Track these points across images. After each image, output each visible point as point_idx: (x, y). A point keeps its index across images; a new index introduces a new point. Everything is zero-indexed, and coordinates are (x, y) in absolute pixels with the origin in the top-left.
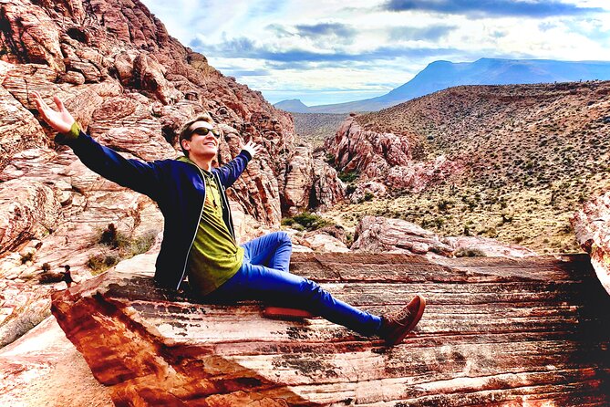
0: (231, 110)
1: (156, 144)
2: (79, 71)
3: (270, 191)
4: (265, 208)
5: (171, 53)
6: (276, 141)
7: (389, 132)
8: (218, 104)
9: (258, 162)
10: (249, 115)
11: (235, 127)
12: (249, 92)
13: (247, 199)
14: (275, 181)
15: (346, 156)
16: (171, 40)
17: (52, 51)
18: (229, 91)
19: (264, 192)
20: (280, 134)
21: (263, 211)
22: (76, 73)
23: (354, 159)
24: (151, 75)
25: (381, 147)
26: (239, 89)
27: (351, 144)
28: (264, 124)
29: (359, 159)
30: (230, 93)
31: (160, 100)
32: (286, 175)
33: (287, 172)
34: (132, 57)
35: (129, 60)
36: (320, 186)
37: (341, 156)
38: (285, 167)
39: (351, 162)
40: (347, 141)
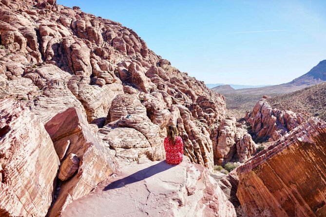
0: (184, 94)
1: (147, 123)
2: (103, 78)
3: (207, 148)
4: (203, 158)
5: (150, 60)
6: (213, 114)
7: (288, 109)
8: (176, 91)
9: (201, 128)
10: (196, 97)
11: (186, 106)
12: (197, 82)
13: (193, 152)
14: (210, 142)
15: (259, 125)
16: (150, 52)
17: (86, 63)
18: (184, 82)
19: (203, 148)
20: (215, 110)
21: (202, 160)
22: (102, 79)
23: (265, 127)
24: (138, 75)
25: (283, 120)
26: (190, 81)
27: (263, 117)
28: (205, 104)
29: (268, 127)
30: (184, 84)
31: (143, 89)
32: (217, 138)
33: (218, 136)
34: (128, 64)
35: (125, 66)
36: (239, 146)
37: (256, 125)
38: (217, 133)
39: (263, 129)
40: (260, 116)
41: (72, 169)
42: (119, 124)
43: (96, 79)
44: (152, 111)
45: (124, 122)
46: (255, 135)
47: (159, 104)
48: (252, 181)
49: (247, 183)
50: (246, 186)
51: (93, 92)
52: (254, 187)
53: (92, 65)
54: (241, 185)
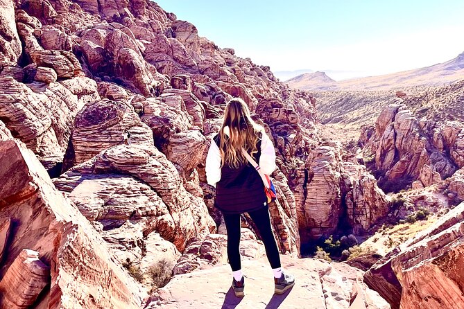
0: (229, 96)
2: (50, 66)
3: (284, 208)
8: (212, 89)
10: (256, 101)
12: (254, 68)
14: (291, 194)
15: (390, 156)
18: (227, 69)
19: (277, 210)
20: (296, 128)
22: (47, 69)
23: (403, 159)
24: (127, 57)
25: (440, 141)
26: (240, 66)
27: (398, 137)
28: (274, 115)
29: (410, 159)
30: (229, 73)
31: (139, 88)
32: (305, 186)
33: (306, 181)
34: (103, 34)
35: (98, 38)
36: (352, 199)
37: (384, 155)
38: (303, 175)
39: (399, 163)
40: (392, 134)
41: (32, 287)
42: (96, 167)
43: (35, 71)
44: (165, 136)
45: (108, 163)
46: (383, 176)
47: (178, 119)
48: (434, 286)
49: (424, 293)
50: (420, 298)
51: (30, 98)
52: (439, 300)
53: (22, 38)
54: (409, 297)
